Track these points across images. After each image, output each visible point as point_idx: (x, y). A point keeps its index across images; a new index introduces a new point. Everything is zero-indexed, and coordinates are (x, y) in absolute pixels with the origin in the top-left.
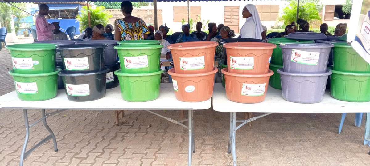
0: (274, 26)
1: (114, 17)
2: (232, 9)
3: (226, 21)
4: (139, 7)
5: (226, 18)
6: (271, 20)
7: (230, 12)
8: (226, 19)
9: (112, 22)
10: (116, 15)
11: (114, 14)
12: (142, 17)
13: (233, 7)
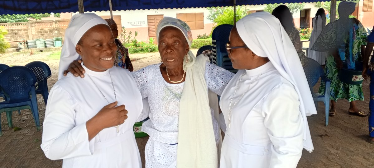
0: (200, 35)
1: (10, 32)
2: (155, 18)
3: (150, 31)
4: (39, 19)
5: (150, 28)
6: (196, 29)
7: (154, 22)
8: (150, 30)
9: (8, 39)
10: (12, 30)
11: (10, 29)
12: (47, 30)
13: (156, 16)
